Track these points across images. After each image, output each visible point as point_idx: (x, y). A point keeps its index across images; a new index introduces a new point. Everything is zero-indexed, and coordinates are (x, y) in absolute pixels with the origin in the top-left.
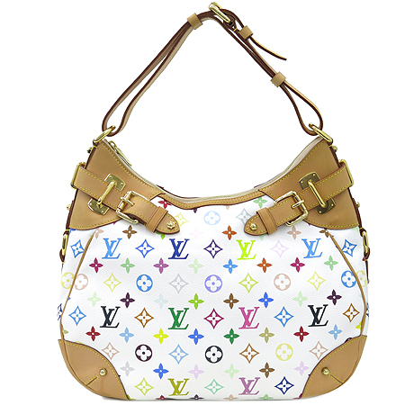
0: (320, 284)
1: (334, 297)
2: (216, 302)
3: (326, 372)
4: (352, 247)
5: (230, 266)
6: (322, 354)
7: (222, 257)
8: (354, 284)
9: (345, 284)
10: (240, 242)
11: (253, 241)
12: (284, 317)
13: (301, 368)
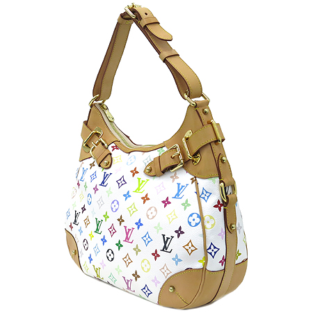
0: (173, 219)
1: (180, 232)
2: (113, 219)
3: (171, 290)
4: (208, 194)
5: (127, 196)
6: (168, 274)
7: (124, 189)
8: (197, 224)
9: (190, 223)
10: (139, 179)
11: (148, 180)
12: (147, 239)
13: (155, 281)
